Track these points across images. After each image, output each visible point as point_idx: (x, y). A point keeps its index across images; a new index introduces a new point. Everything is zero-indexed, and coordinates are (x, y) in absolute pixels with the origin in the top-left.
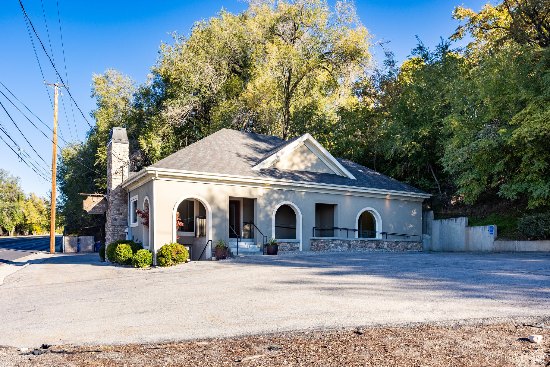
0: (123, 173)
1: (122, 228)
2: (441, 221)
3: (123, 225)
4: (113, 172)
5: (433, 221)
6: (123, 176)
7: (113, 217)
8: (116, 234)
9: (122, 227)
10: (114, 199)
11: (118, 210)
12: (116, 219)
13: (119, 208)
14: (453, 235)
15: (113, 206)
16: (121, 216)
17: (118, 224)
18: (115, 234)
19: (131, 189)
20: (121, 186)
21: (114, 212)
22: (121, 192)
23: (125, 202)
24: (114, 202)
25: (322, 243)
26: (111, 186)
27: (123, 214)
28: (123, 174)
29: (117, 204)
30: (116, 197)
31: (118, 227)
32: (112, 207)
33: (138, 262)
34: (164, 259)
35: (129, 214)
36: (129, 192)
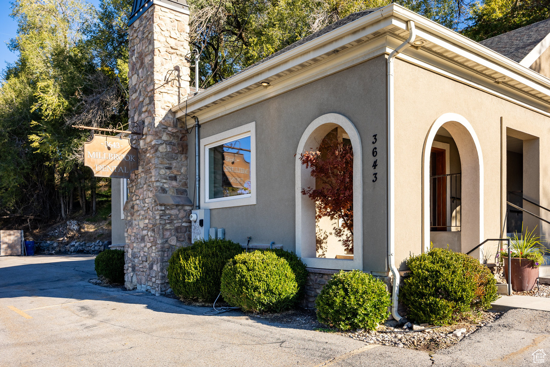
0: (179, 81)
1: (179, 210)
3: (181, 203)
4: (159, 77)
6: (179, 88)
7: (158, 184)
8: (168, 226)
9: (180, 207)
10: (160, 142)
11: (169, 168)
12: (164, 191)
13: (171, 164)
15: (158, 157)
16: (174, 183)
17: (171, 202)
18: (165, 224)
19: (203, 118)
20: (175, 113)
21: (161, 173)
22: (175, 126)
23: (183, 150)
24: (161, 149)
26: (151, 113)
27: (178, 177)
28: (180, 84)
29: (167, 153)
30: (165, 137)
31: (172, 209)
32: (155, 161)
33: (355, 314)
34: (451, 304)
35: (197, 177)
36: (199, 126)
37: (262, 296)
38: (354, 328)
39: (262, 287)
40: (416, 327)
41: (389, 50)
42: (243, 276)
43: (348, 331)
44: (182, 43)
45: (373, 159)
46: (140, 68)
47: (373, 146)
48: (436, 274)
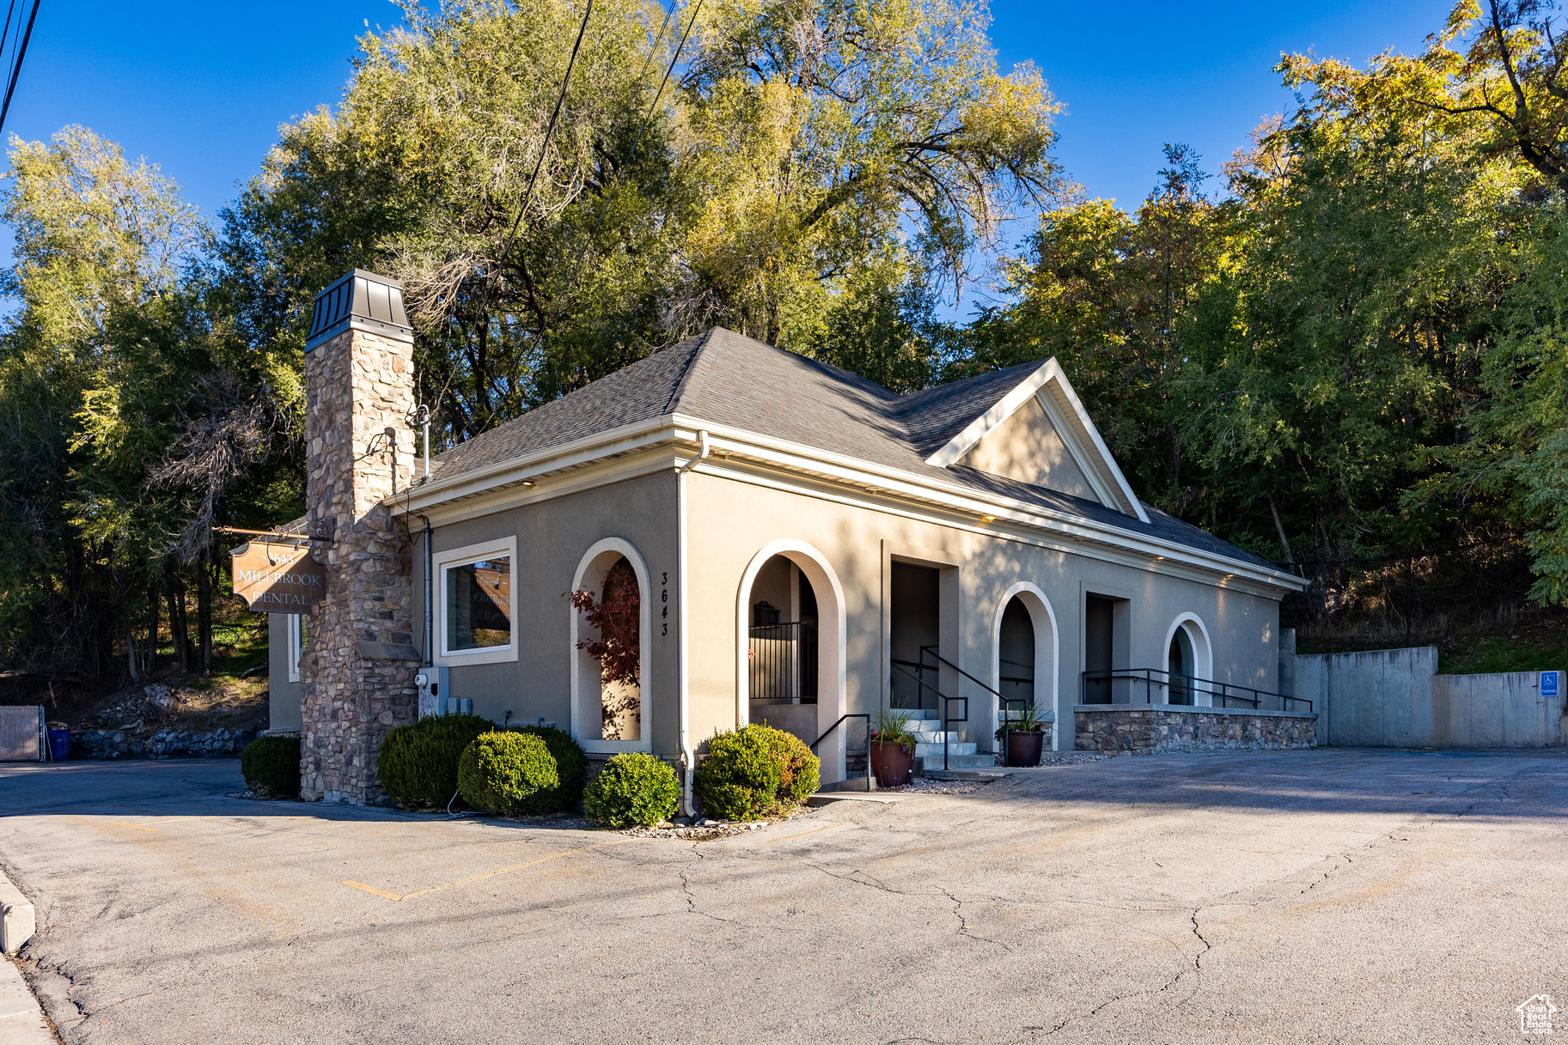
0: (393, 454)
1: (397, 668)
2: (1328, 659)
3: (401, 657)
4: (358, 449)
5: (1296, 657)
6: (393, 466)
7: (361, 625)
8: (378, 694)
9: (398, 663)
10: (364, 555)
11: (380, 599)
12: (371, 636)
13: (382, 592)
14: (1379, 698)
15: (361, 581)
16: (388, 624)
17: (384, 654)
18: (374, 691)
19: (436, 520)
20: (389, 507)
21: (366, 607)
22: (390, 529)
23: (403, 569)
24: (364, 567)
25: (1133, 721)
26: (349, 507)
27: (395, 614)
28: (395, 459)
29: (376, 574)
30: (372, 548)
31: (385, 666)
32: (355, 587)
33: (629, 806)
34: (749, 792)
35: (428, 614)
36: (430, 531)
37: (515, 790)
38: (628, 824)
39: (514, 776)
40: (708, 822)
41: (679, 462)
42: (488, 763)
43: (621, 828)
44: (400, 391)
45: (663, 605)
46: (328, 428)
47: (662, 588)
48: (734, 755)
